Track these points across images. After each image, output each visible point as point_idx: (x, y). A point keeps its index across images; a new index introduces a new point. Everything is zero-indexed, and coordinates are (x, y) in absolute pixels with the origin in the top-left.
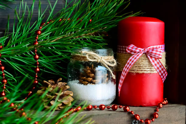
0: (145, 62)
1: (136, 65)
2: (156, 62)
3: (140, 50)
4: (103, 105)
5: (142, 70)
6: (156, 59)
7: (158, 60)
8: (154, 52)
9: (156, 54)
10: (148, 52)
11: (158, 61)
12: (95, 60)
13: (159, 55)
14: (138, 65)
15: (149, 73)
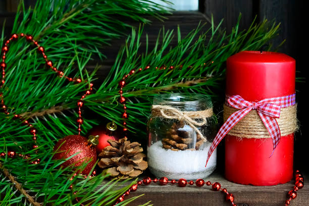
0: (257, 123)
1: (243, 126)
2: (271, 123)
3: (247, 105)
4: (184, 180)
5: (251, 134)
6: (271, 119)
7: (274, 120)
8: (267, 108)
9: (269, 111)
10: (258, 107)
11: (275, 122)
12: (174, 117)
13: (275, 113)
14: (246, 127)
15: (262, 139)
